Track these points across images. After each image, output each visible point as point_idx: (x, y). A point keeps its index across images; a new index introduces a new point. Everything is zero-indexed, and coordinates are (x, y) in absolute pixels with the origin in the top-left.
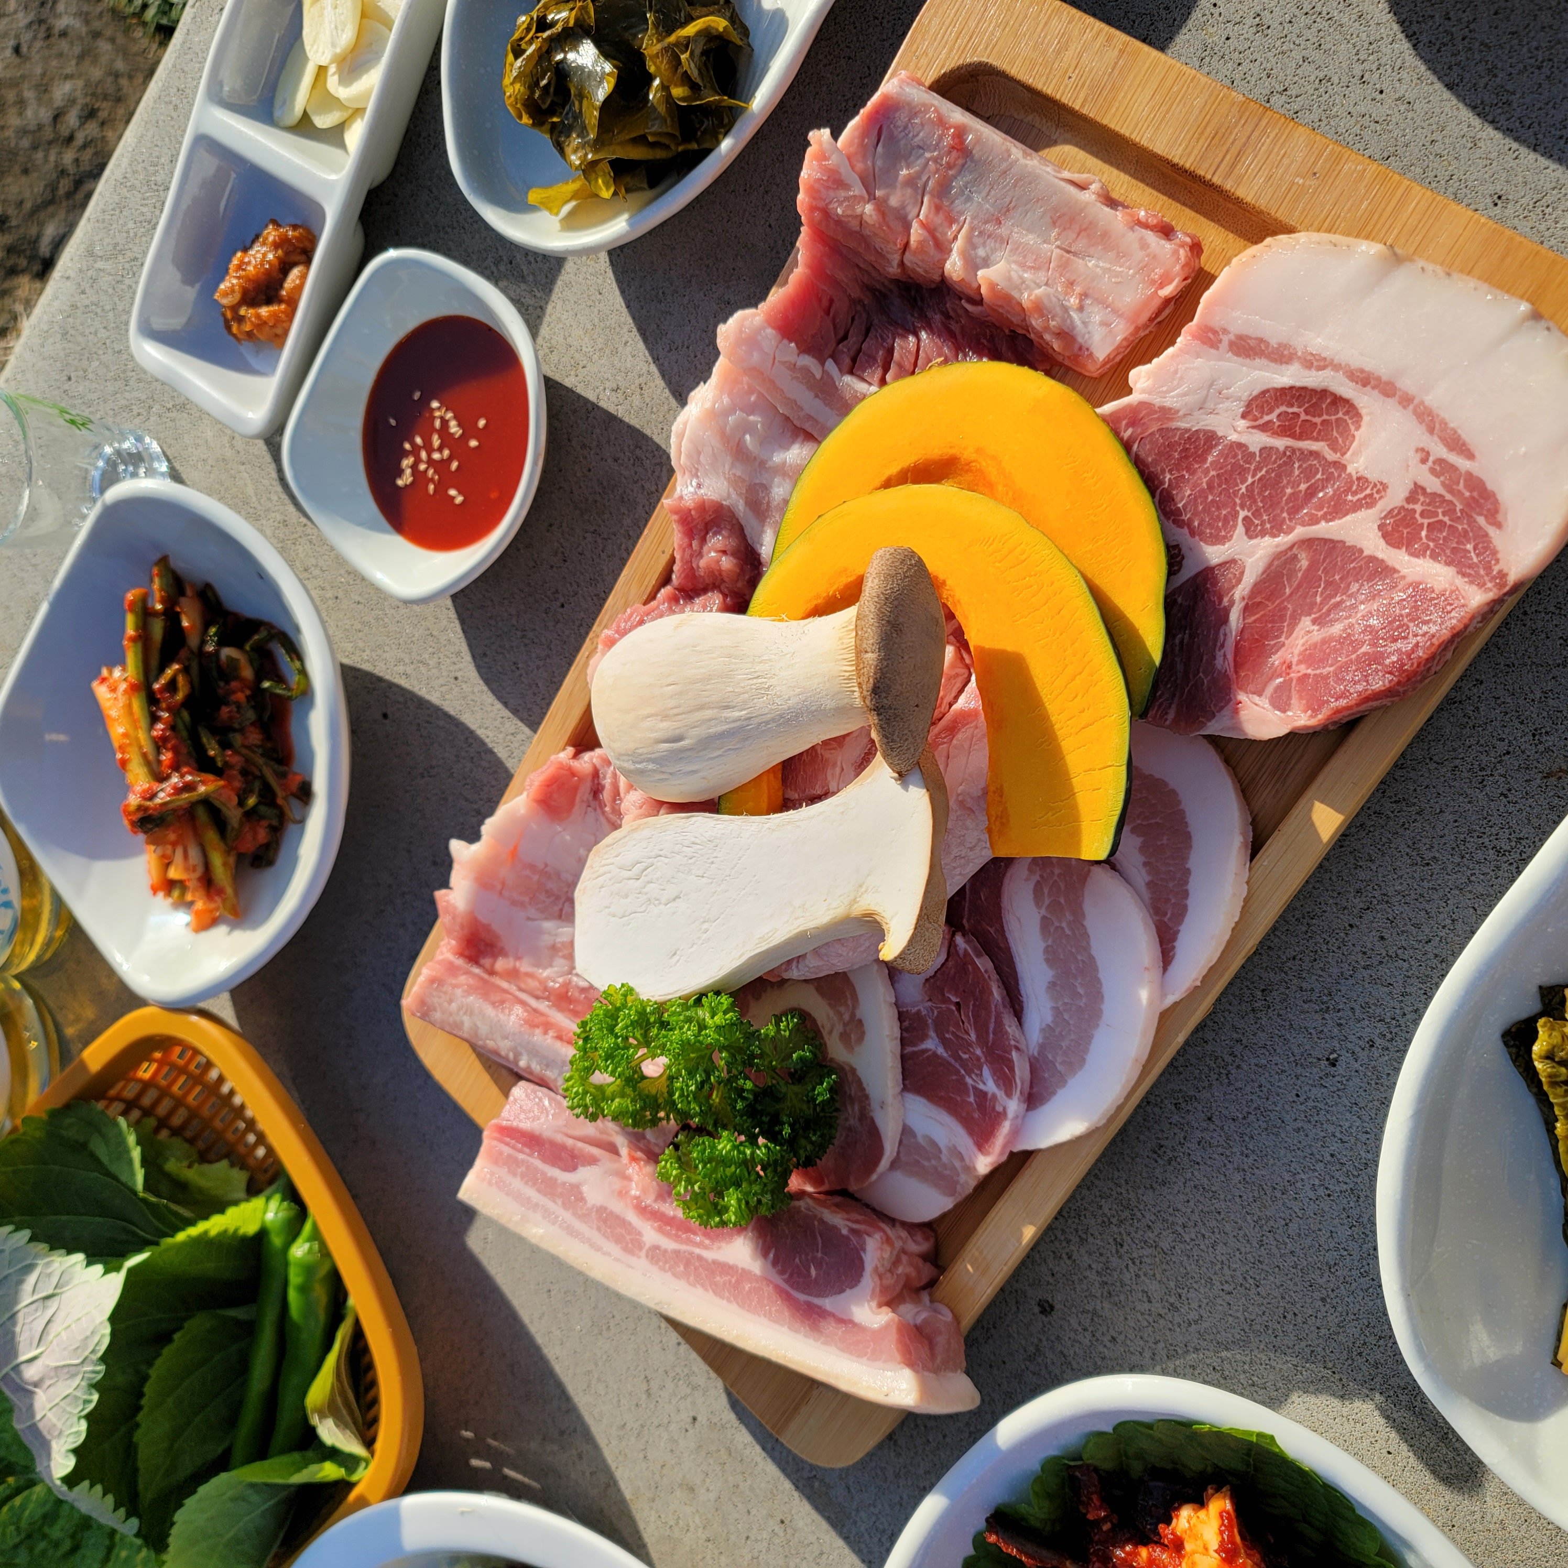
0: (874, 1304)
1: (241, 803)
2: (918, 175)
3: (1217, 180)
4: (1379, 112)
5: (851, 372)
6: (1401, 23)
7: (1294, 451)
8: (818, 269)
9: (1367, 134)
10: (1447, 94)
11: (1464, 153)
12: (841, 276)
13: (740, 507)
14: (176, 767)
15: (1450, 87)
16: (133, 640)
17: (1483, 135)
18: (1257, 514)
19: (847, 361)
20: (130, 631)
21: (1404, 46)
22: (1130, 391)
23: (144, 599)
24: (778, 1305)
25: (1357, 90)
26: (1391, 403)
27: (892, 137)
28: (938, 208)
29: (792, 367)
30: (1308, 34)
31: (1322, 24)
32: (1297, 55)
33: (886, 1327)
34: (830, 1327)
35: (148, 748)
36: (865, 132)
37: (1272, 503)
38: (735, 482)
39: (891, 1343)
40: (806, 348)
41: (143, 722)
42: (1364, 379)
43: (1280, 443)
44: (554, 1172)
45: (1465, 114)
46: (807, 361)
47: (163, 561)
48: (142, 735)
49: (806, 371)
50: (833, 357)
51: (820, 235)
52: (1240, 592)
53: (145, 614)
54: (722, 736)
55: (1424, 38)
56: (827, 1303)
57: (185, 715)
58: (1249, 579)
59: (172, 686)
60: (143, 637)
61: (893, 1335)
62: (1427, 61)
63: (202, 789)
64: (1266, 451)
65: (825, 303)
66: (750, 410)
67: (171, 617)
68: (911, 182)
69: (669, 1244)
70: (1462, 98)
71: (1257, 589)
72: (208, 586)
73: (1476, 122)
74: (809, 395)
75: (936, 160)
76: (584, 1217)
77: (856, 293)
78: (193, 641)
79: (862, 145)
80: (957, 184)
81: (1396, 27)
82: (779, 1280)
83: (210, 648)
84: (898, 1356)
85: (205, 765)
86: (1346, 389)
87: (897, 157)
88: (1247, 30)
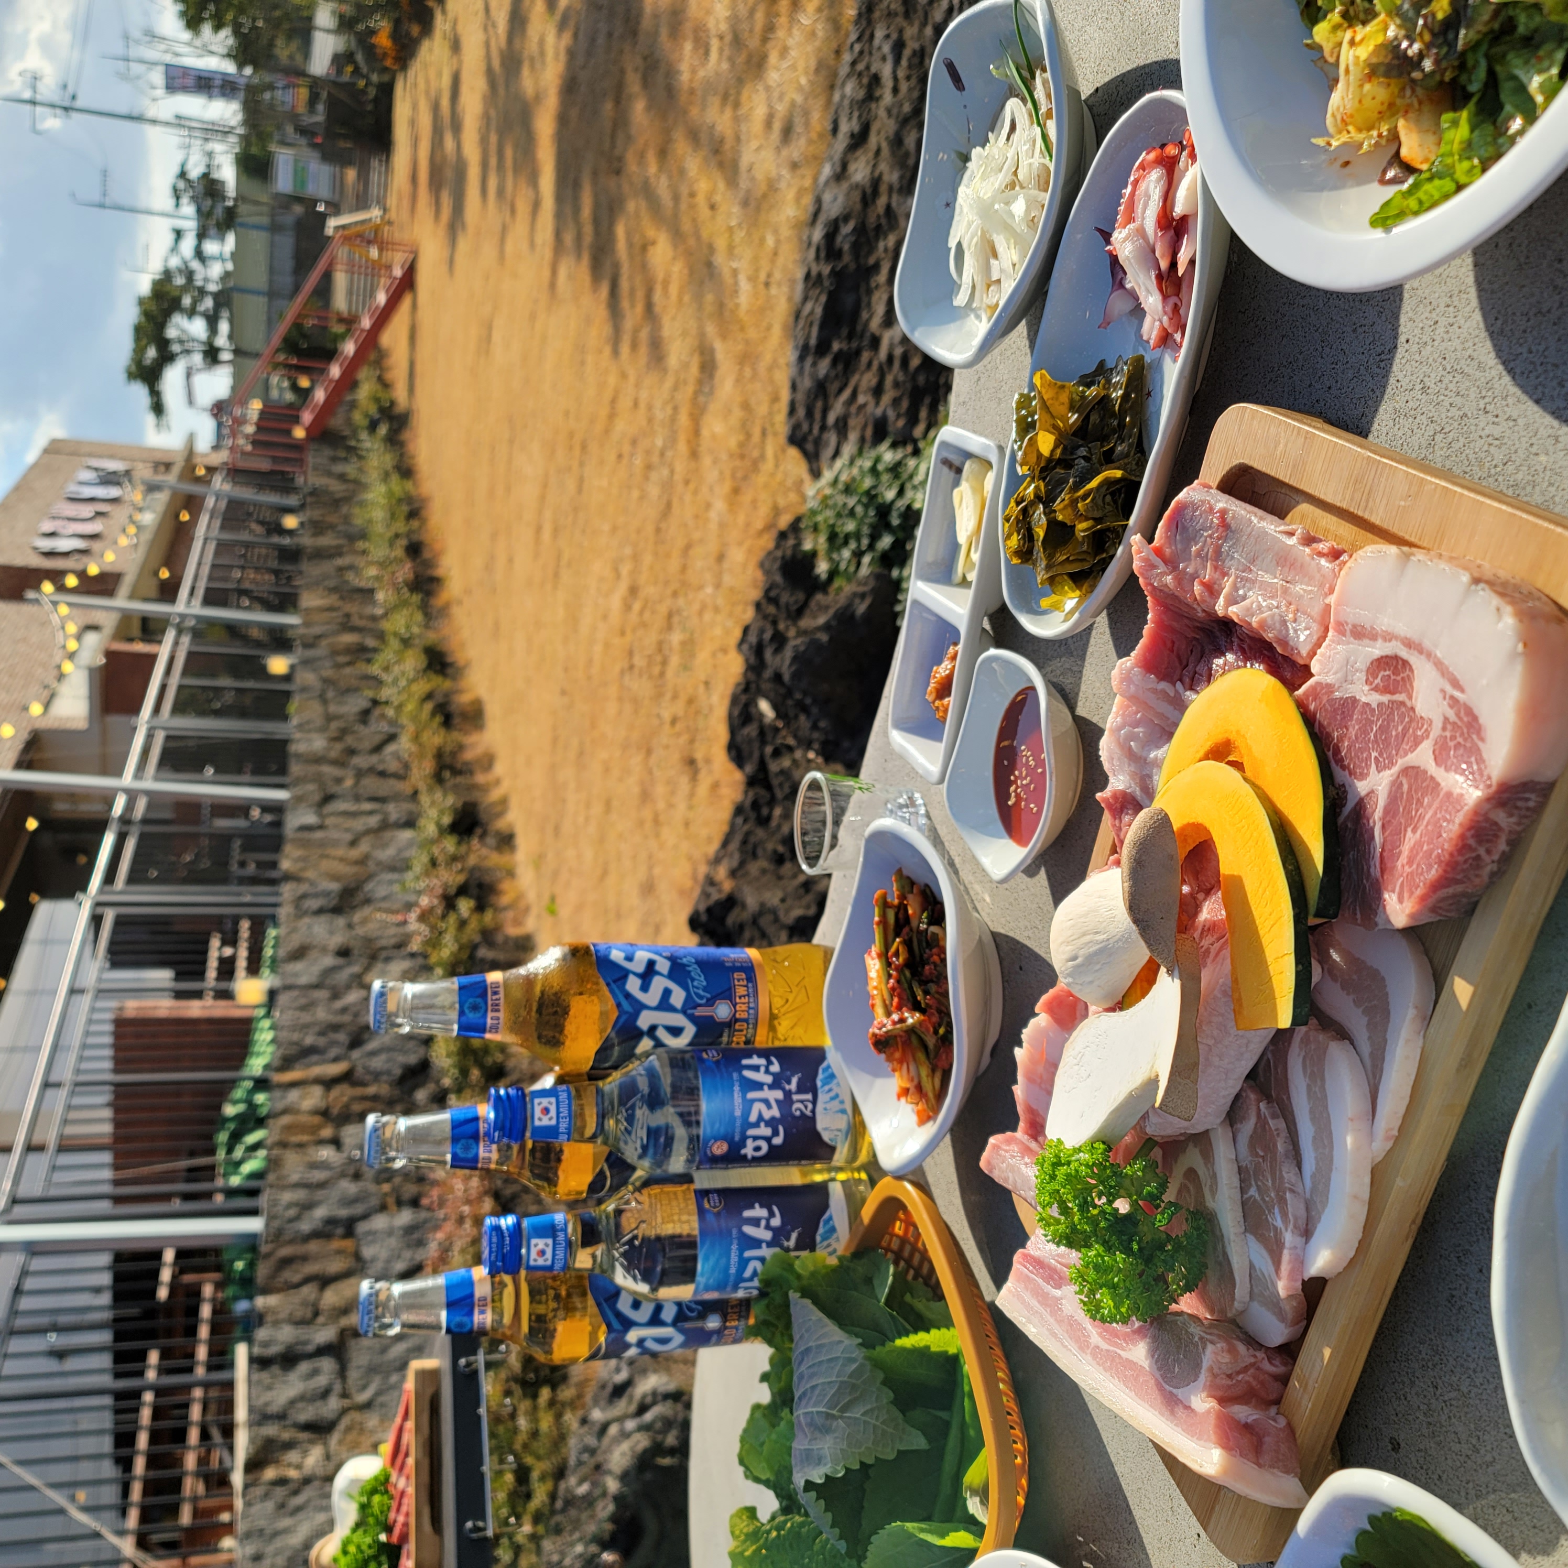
0: (1204, 1395)
1: (936, 1032)
2: (1202, 549)
3: (1360, 513)
4: (1497, 431)
5: (1191, 689)
6: (1504, 363)
7: (1393, 702)
8: (1159, 624)
9: (1492, 449)
10: (1536, 408)
11: (1551, 449)
12: (1175, 624)
13: (1138, 793)
14: (899, 1008)
15: (1537, 402)
16: (878, 923)
17: (1560, 432)
18: (1381, 754)
19: (1187, 680)
20: (877, 919)
21: (1507, 379)
22: (1312, 675)
23: (884, 897)
24: (1156, 1394)
25: (1483, 420)
26: (1423, 657)
27: (1185, 529)
28: (1216, 568)
29: (1154, 691)
30: (1451, 386)
31: (1459, 377)
32: (1446, 404)
33: (1208, 1412)
34: (1180, 1411)
35: (886, 996)
36: (1168, 528)
37: (1387, 742)
38: (1133, 775)
39: (1210, 1425)
40: (1164, 676)
41: (884, 979)
42: (1409, 644)
43: (1385, 698)
44: (1048, 1288)
45: (1549, 420)
46: (1163, 685)
47: (899, 872)
48: (883, 987)
49: (1164, 692)
50: (1181, 680)
51: (1158, 602)
52: (1378, 815)
53: (885, 905)
54: (1096, 953)
55: (1518, 371)
56: (1179, 1392)
57: (908, 973)
58: (1382, 802)
59: (897, 954)
60: (883, 922)
61: (1212, 1420)
62: (1521, 387)
63: (910, 1021)
64: (1380, 705)
65: (1169, 644)
66: (1136, 724)
67: (901, 908)
68: (1198, 554)
69: (1104, 1346)
70: (1545, 408)
71: (1387, 811)
72: (927, 886)
73: (1556, 423)
74: (1171, 708)
75: (1211, 536)
76: (1060, 1322)
77: (1191, 635)
78: (914, 923)
79: (1167, 537)
80: (1225, 548)
81: (1501, 367)
82: (1158, 1375)
83: (923, 926)
84: (1213, 1437)
85: (916, 1006)
86: (1404, 653)
87: (1190, 539)
88: (1417, 393)
